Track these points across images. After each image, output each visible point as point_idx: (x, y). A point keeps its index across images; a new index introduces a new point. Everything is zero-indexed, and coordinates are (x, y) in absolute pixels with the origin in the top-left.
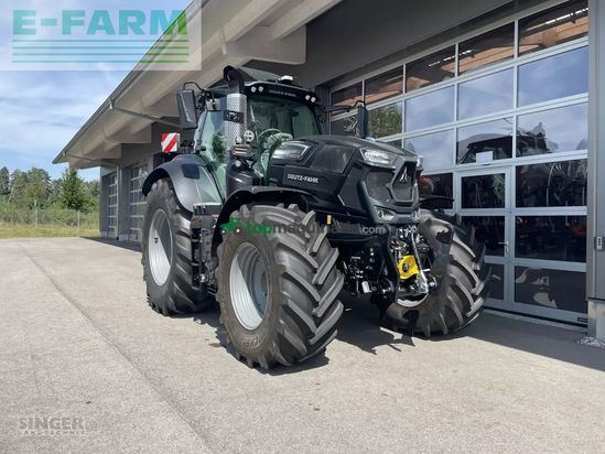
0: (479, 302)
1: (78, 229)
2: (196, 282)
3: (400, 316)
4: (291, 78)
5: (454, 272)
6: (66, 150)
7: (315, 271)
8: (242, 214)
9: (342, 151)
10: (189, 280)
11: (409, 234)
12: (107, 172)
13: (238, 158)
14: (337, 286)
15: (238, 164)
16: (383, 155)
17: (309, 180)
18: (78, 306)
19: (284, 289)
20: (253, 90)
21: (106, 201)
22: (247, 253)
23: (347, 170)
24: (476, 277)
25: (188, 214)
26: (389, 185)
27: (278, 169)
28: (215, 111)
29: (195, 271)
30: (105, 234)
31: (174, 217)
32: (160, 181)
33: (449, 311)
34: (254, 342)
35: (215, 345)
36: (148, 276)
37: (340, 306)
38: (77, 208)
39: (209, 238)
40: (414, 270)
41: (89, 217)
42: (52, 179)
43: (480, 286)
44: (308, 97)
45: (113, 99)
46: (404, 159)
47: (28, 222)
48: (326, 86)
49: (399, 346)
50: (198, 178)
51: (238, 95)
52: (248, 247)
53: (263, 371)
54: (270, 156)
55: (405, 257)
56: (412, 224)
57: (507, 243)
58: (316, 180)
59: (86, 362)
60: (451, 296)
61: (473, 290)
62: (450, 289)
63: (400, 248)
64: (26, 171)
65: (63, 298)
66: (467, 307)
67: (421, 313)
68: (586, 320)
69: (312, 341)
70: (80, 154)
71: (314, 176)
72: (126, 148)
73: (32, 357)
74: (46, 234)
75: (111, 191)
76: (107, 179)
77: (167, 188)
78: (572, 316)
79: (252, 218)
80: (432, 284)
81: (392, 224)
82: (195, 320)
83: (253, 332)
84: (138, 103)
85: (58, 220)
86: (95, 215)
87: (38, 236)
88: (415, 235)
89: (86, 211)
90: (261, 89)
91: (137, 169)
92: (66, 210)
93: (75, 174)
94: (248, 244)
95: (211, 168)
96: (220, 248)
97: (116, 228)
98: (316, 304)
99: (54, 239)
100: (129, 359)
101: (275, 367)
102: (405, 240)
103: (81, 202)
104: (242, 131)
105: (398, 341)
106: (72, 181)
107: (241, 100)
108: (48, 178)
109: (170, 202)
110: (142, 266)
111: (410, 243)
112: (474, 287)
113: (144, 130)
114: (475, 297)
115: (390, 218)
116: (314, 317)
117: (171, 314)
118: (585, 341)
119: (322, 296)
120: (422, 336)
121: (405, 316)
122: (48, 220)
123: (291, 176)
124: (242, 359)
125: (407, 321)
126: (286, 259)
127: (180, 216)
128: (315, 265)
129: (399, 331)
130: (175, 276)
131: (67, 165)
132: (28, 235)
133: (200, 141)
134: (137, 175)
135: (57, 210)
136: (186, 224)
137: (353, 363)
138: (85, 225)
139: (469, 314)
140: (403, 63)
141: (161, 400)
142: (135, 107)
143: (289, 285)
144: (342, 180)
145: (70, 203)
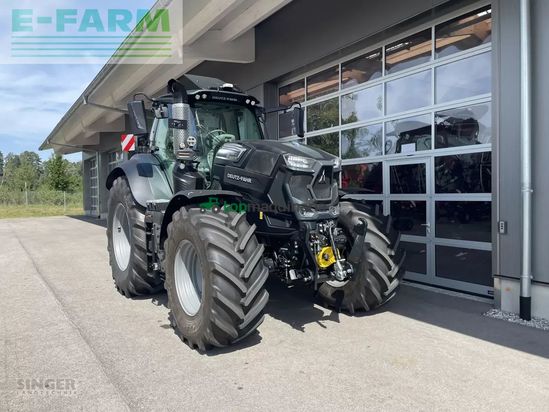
0: (395, 283)
1: (64, 209)
2: (151, 269)
3: (329, 294)
4: (231, 86)
5: (372, 258)
6: (50, 139)
7: (242, 266)
8: (181, 215)
9: (271, 156)
10: (145, 267)
11: (328, 229)
12: (88, 156)
13: (182, 161)
14: (262, 278)
15: (182, 166)
16: (304, 160)
17: (245, 179)
18: (52, 289)
19: (214, 284)
20: (198, 97)
21: (89, 183)
22: (187, 249)
23: (274, 173)
24: (391, 262)
25: (142, 209)
26: (310, 186)
27: (220, 168)
28: (163, 117)
29: (150, 260)
30: (89, 212)
31: (131, 212)
32: (120, 178)
33: (369, 292)
34: (193, 327)
35: (165, 327)
36: (113, 262)
37: (266, 294)
38: (63, 189)
39: (158, 233)
40: (332, 260)
41: (74, 197)
42: (43, 161)
43: (395, 270)
44: (248, 101)
45: (87, 95)
46: (322, 163)
47: (19, 203)
48: (275, 82)
49: (326, 323)
50: (151, 176)
51: (181, 105)
52: (187, 244)
53: (202, 353)
54: (214, 156)
55: (324, 249)
56: (329, 220)
57: (428, 224)
58: (249, 180)
59: (50, 347)
60: (370, 279)
61: (389, 273)
62: (368, 273)
63: (318, 242)
64: (18, 154)
65: (41, 282)
66: (384, 287)
67: (346, 292)
68: (492, 293)
69: (242, 326)
70: (62, 142)
71: (248, 177)
72: (104, 136)
73: (6, 342)
74: (35, 214)
75: (92, 173)
76: (88, 163)
77: (125, 186)
78: (483, 289)
79: (188, 220)
80: (349, 271)
81: (312, 221)
82: (153, 301)
83: (192, 318)
84: (110, 98)
85: (46, 200)
86: (79, 195)
87: (28, 216)
88: (333, 229)
89: (72, 191)
90: (204, 96)
91: (114, 154)
92: (53, 191)
93: (61, 158)
94: (187, 241)
95: (163, 167)
96: (166, 243)
97: (97, 206)
98: (243, 295)
99: (43, 218)
100: (88, 342)
101: (210, 349)
102: (324, 233)
103: (67, 183)
104: (186, 136)
105: (327, 318)
106: (58, 165)
107: (185, 109)
108: (38, 160)
109: (127, 198)
110: (108, 253)
111: (328, 236)
112: (390, 269)
113: (118, 119)
114: (391, 279)
115: (310, 215)
116: (242, 306)
117: (132, 296)
118: (491, 314)
119: (248, 289)
120: (348, 312)
121: (333, 295)
122: (37, 201)
123: (230, 176)
124: (185, 340)
125: (334, 300)
126: (217, 258)
127: (136, 211)
128: (242, 261)
129: (329, 308)
130: (133, 264)
131: (52, 151)
132: (18, 215)
133: (154, 142)
134: (114, 160)
135: (45, 191)
136: (141, 217)
137: (281, 342)
138: (71, 204)
139: (387, 293)
140: (339, 62)
141: (108, 382)
142: (107, 102)
143: (219, 280)
144: (271, 181)
145: (58, 184)
